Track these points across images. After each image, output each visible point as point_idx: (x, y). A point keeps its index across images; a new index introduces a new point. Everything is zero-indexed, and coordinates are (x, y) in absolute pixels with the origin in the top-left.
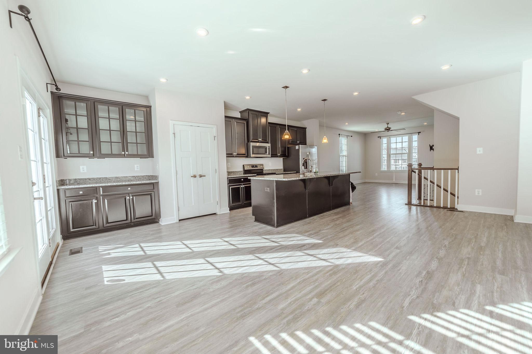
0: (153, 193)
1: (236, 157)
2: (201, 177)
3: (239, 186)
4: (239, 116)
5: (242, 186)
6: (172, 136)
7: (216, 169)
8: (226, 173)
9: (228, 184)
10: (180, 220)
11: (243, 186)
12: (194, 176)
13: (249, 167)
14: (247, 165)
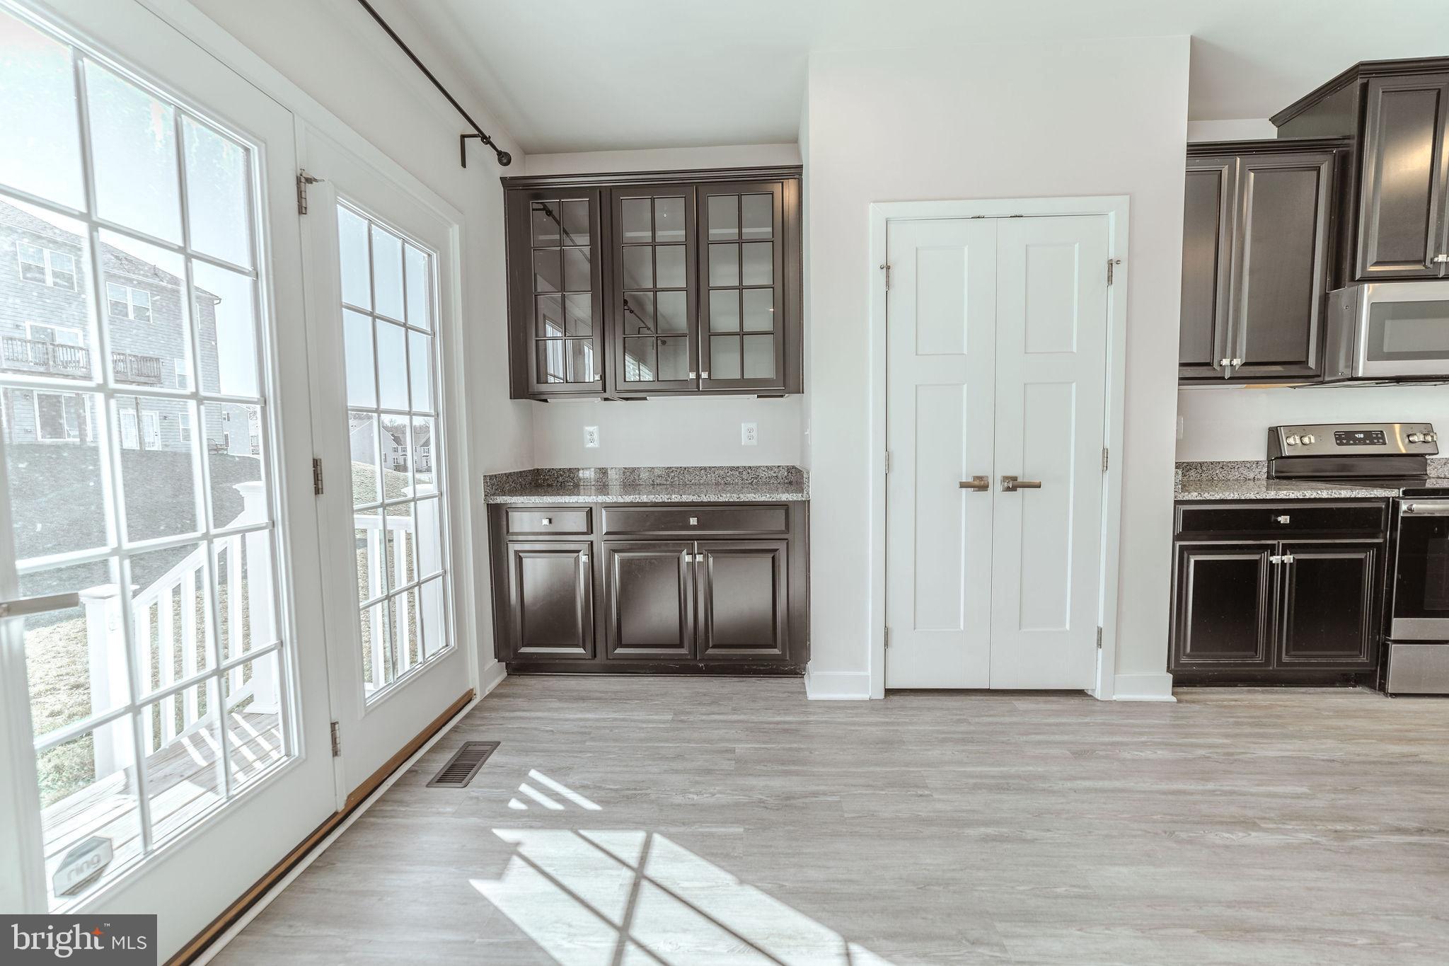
0: (781, 547)
1: (1235, 379)
2: (1014, 489)
3: (1256, 557)
4: (1271, 133)
5: (1275, 559)
6: (875, 278)
7: (1105, 452)
8: (1170, 476)
9: (1177, 538)
10: (889, 692)
11: (1289, 558)
12: (977, 483)
13: (1313, 441)
14: (1303, 429)
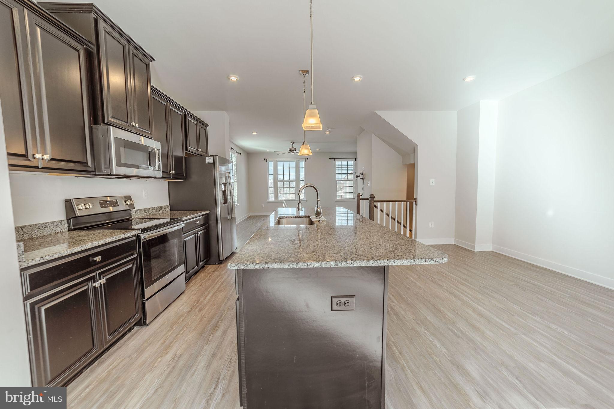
3: (86, 287)
9: (26, 298)
11: (102, 281)
13: (91, 207)
14: (85, 200)
